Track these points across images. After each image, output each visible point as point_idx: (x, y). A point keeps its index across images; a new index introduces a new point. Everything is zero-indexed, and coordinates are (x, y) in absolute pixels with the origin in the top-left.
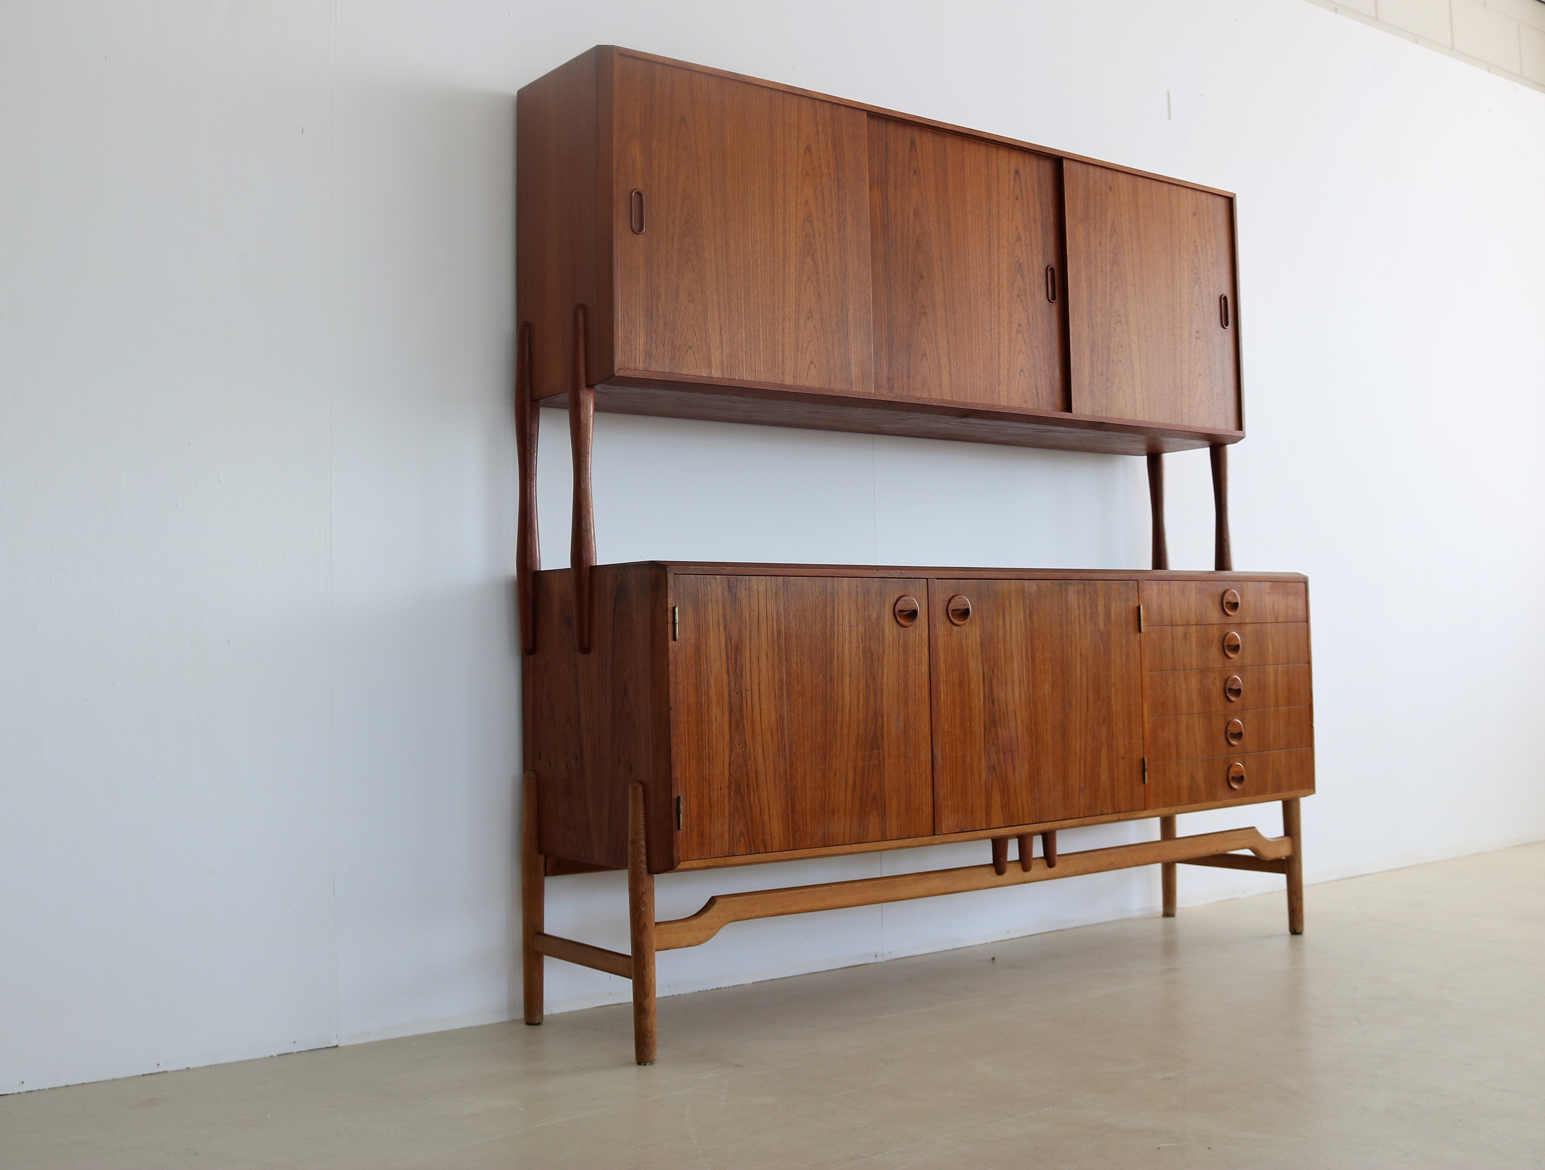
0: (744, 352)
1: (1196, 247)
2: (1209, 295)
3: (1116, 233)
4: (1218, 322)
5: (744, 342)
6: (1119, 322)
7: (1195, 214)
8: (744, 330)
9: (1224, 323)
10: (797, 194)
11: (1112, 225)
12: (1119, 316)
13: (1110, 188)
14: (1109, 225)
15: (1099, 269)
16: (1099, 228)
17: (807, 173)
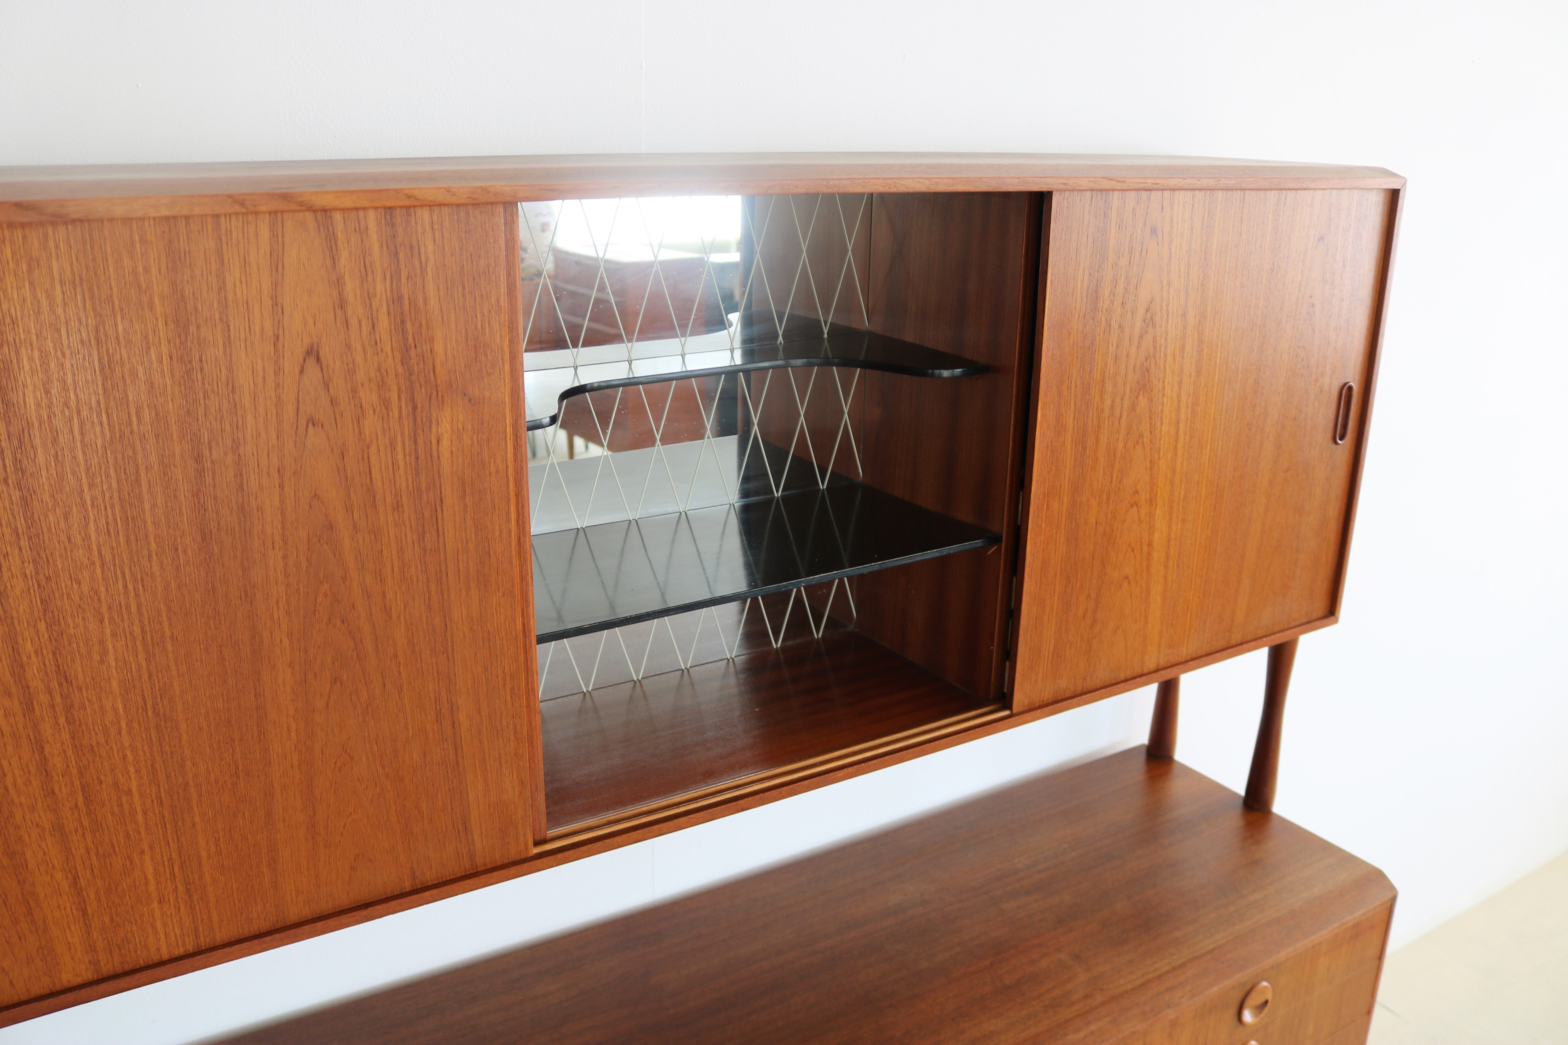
0: (155, 905)
1: (1313, 305)
2: (1321, 391)
3: (1154, 326)
4: (1329, 435)
5: (152, 881)
6: (1136, 504)
7: (1321, 238)
8: (147, 858)
9: (1339, 432)
10: (281, 486)
11: (1147, 311)
12: (1136, 492)
13: (1154, 231)
14: (1141, 312)
15: (1107, 413)
16: (1117, 327)
17: (312, 421)
